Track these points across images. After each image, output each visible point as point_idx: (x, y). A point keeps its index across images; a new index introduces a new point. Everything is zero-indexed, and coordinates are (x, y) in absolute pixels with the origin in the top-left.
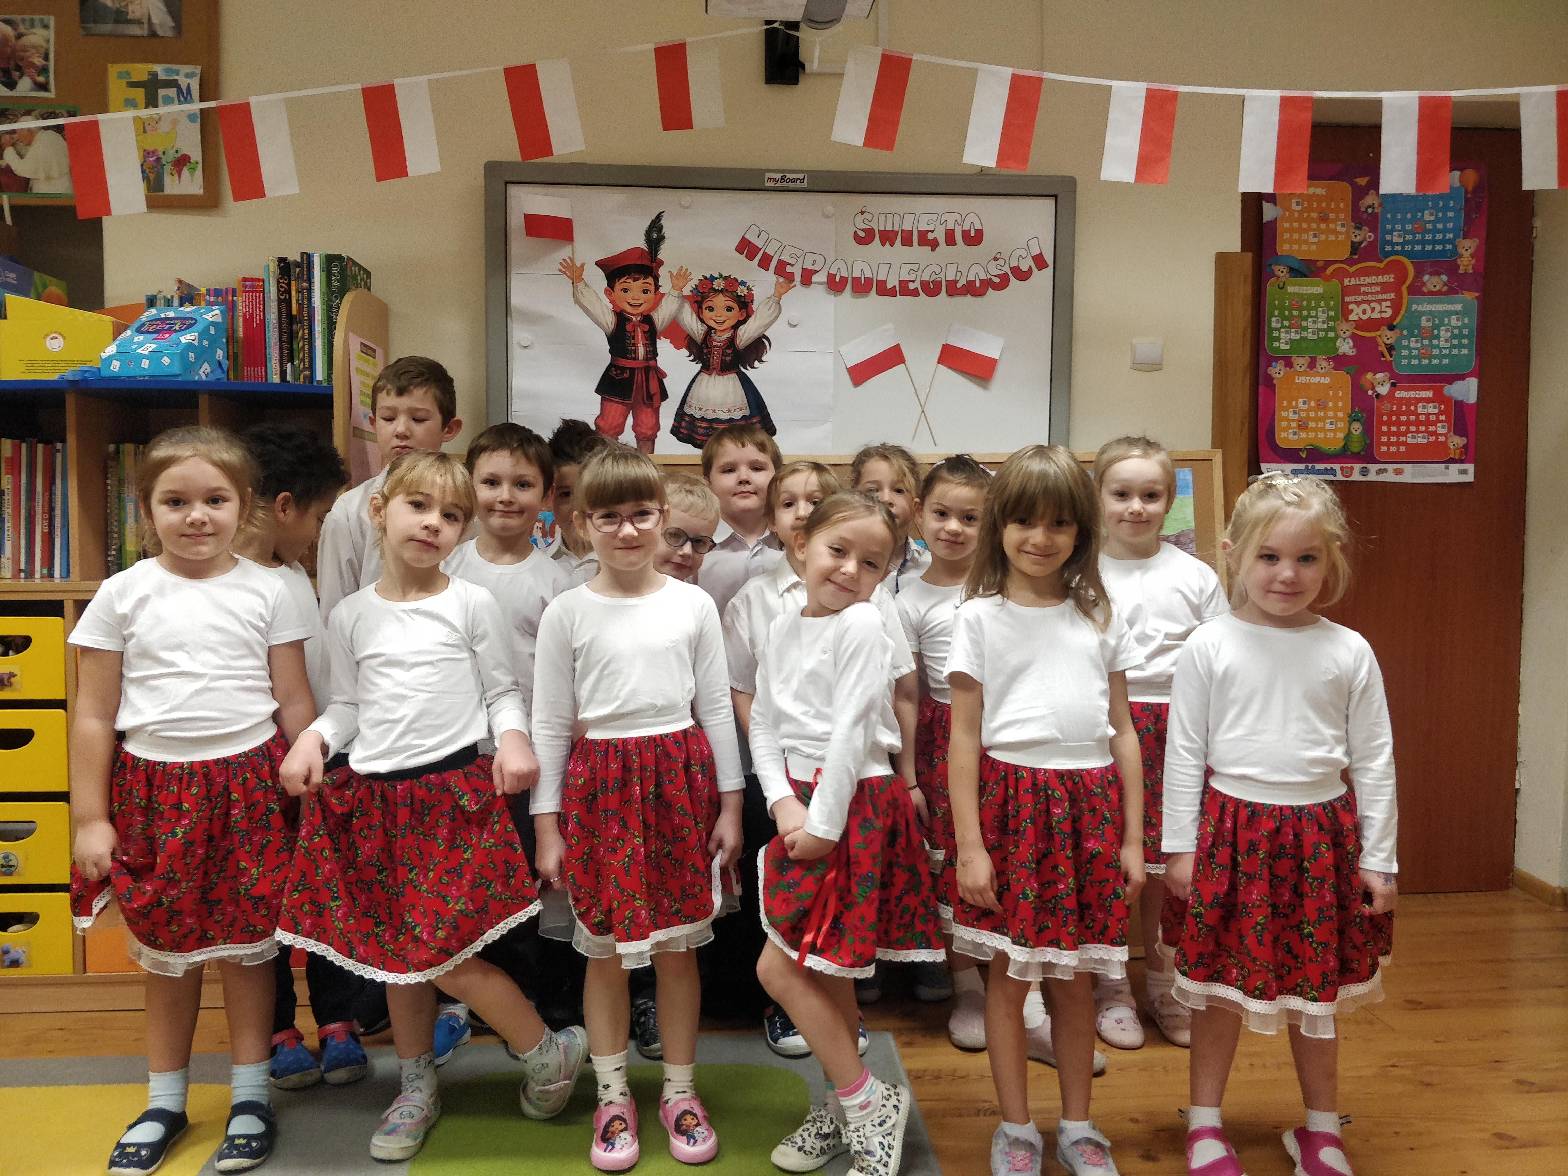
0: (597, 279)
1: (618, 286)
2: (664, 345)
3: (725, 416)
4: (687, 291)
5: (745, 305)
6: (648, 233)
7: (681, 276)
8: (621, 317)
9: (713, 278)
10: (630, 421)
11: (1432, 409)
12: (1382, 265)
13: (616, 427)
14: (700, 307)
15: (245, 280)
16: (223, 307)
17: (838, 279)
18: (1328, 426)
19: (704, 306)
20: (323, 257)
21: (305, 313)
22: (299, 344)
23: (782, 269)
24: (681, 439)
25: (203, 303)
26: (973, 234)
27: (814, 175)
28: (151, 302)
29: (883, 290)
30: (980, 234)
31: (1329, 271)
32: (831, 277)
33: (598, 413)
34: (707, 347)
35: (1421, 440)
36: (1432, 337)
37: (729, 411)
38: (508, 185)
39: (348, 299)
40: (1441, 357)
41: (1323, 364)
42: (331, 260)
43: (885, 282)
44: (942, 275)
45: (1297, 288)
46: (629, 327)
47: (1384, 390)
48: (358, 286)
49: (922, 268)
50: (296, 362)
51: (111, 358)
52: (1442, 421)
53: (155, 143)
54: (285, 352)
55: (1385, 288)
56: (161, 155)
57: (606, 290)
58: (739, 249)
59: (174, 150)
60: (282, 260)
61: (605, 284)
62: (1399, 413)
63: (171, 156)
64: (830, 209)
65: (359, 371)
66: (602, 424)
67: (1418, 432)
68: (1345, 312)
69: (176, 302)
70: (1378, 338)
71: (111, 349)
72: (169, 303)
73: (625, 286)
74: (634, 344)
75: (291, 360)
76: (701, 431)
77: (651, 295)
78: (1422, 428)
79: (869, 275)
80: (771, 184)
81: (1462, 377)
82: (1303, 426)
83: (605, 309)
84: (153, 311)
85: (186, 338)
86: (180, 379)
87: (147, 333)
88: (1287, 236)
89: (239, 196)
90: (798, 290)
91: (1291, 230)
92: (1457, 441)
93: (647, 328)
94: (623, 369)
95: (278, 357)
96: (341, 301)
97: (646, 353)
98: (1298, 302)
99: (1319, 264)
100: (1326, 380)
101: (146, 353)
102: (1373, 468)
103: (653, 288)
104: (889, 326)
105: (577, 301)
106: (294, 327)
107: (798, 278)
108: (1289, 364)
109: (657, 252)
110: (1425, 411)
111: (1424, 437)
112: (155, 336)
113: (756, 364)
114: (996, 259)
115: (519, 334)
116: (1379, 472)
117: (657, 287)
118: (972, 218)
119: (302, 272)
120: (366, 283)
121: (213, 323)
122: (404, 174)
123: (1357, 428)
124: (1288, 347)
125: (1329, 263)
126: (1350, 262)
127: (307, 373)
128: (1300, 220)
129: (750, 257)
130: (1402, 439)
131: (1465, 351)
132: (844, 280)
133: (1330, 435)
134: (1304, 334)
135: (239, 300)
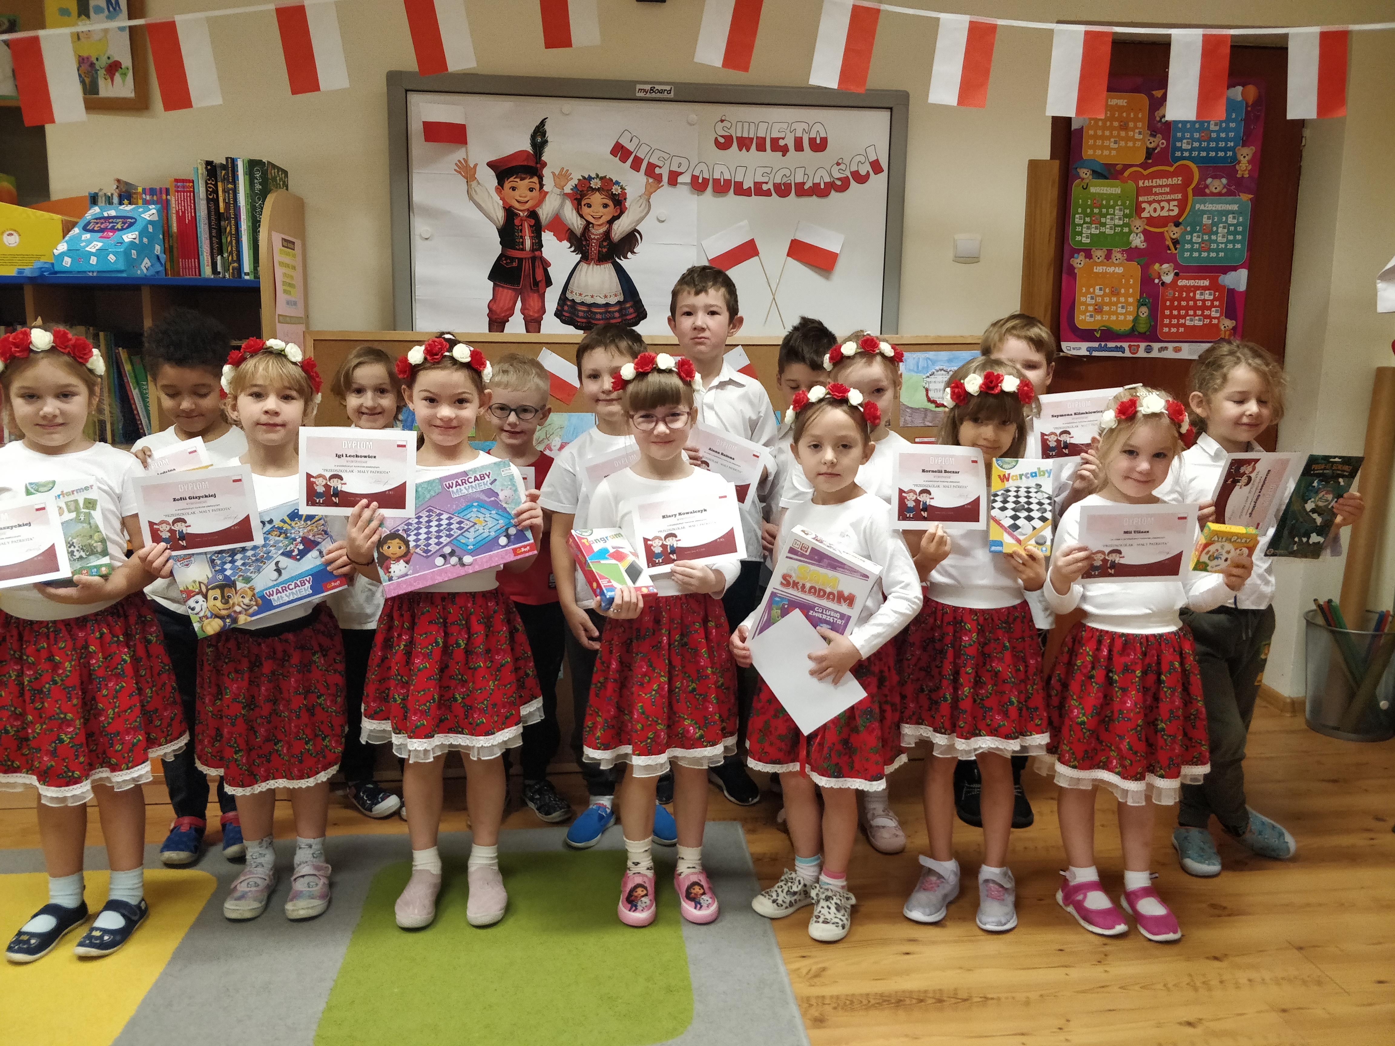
0: (488, 178)
1: (507, 185)
2: (548, 238)
3: (602, 301)
4: (568, 189)
5: (619, 202)
6: (533, 137)
7: (562, 176)
8: (510, 213)
9: (590, 178)
10: (519, 304)
11: (1208, 296)
12: (1171, 169)
13: (506, 311)
14: (579, 204)
15: (177, 181)
16: (159, 206)
17: (700, 181)
18: (1120, 310)
19: (583, 203)
20: (246, 161)
21: (232, 211)
22: (226, 239)
23: (651, 171)
24: (564, 322)
25: (140, 201)
26: (818, 141)
27: (679, 86)
28: (94, 200)
29: (740, 190)
30: (824, 141)
31: (1126, 174)
32: (694, 178)
33: (490, 297)
34: (586, 240)
35: (1197, 323)
36: (1210, 233)
37: (606, 297)
38: (409, 94)
39: (270, 199)
40: (1217, 251)
41: (1117, 255)
42: (253, 165)
43: (742, 183)
44: (792, 178)
45: (1100, 188)
46: (517, 222)
47: (1168, 279)
48: (277, 187)
49: (774, 171)
50: (225, 255)
51: (62, 255)
52: (1216, 307)
53: (88, 51)
54: (216, 246)
55: (1174, 189)
56: (95, 61)
57: (497, 189)
58: (614, 152)
59: (106, 57)
60: (208, 163)
61: (495, 182)
62: (1180, 299)
63: (103, 62)
64: (693, 117)
65: (281, 264)
66: (494, 308)
67: (1195, 315)
68: (1139, 210)
69: (116, 200)
70: (1166, 234)
71: (62, 247)
72: (109, 201)
73: (514, 184)
74: (522, 237)
75: (221, 253)
76: (581, 314)
77: (536, 193)
78: (1199, 312)
79: (727, 177)
80: (641, 95)
81: (1235, 269)
82: (1098, 310)
83: (496, 205)
84: (96, 210)
85: (128, 237)
86: (124, 275)
87: (92, 231)
88: (1091, 142)
89: (168, 106)
90: (665, 191)
91: (1095, 137)
92: (1228, 324)
93: (533, 222)
94: (512, 259)
95: (209, 249)
96: (264, 202)
97: (532, 244)
98: (1098, 202)
99: (1119, 168)
100: (1120, 270)
101: (94, 250)
102: (1156, 346)
103: (537, 186)
104: (745, 222)
105: (471, 198)
106: (222, 223)
107: (665, 178)
108: (1089, 255)
109: (541, 154)
110: (1202, 297)
111: (1200, 320)
112: (100, 234)
113: (629, 255)
114: (838, 164)
115: (420, 227)
116: (1161, 350)
117: (541, 186)
118: (818, 127)
119: (227, 174)
120: (284, 182)
121: (151, 222)
122: (316, 88)
123: (1144, 312)
124: (1088, 241)
125: (1127, 167)
126: (1144, 166)
127: (236, 265)
128: (1104, 128)
129: (624, 160)
130: (1182, 321)
131: (1238, 246)
132: (706, 181)
133: (1121, 318)
134: (1103, 229)
135: (172, 199)
